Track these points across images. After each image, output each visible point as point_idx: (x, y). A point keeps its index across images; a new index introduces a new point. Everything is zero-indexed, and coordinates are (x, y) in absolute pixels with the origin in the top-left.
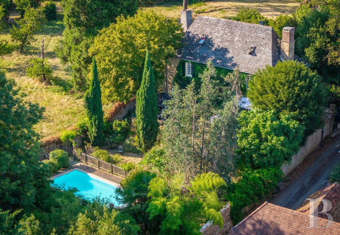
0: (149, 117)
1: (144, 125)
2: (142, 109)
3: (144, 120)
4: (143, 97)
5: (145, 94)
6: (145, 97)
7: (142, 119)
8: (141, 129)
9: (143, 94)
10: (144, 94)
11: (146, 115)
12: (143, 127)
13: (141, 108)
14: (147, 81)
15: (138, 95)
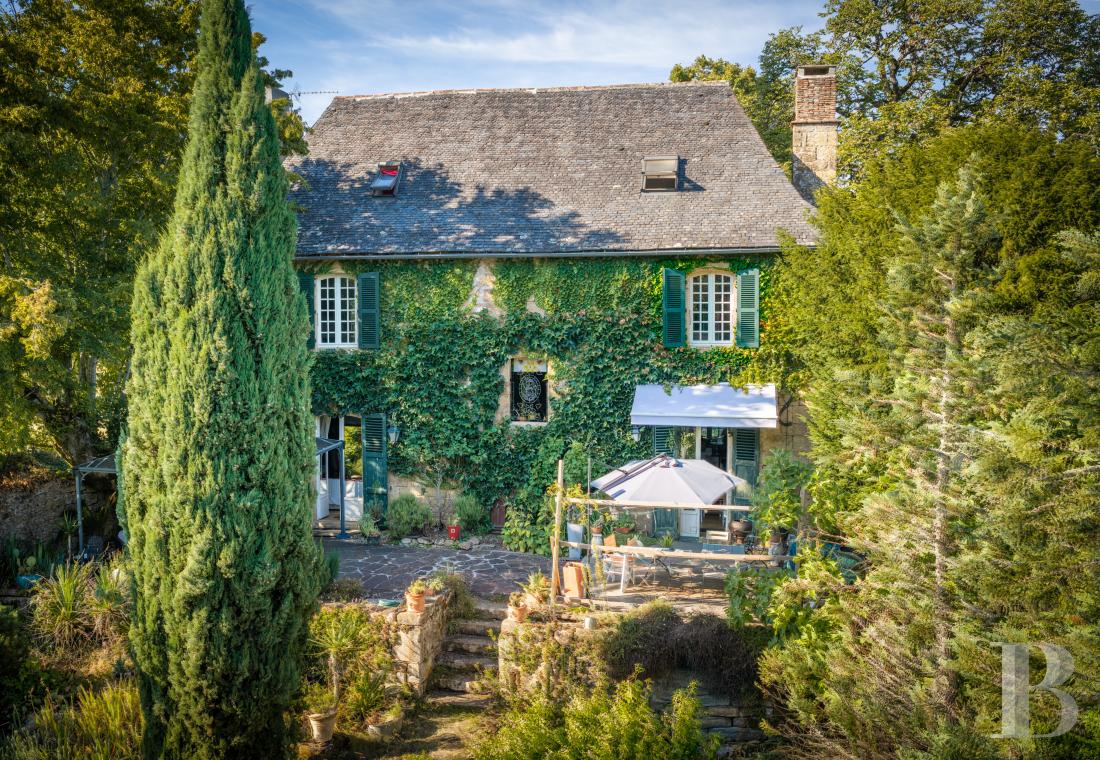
0: (264, 475)
1: (226, 557)
2: (199, 410)
3: (222, 511)
4: (207, 300)
5: (228, 273)
6: (223, 301)
7: (197, 503)
8: (192, 603)
9: (207, 276)
10: (219, 275)
11: (236, 463)
12: (214, 574)
13: (188, 397)
14: (234, 160)
15: (155, 290)
